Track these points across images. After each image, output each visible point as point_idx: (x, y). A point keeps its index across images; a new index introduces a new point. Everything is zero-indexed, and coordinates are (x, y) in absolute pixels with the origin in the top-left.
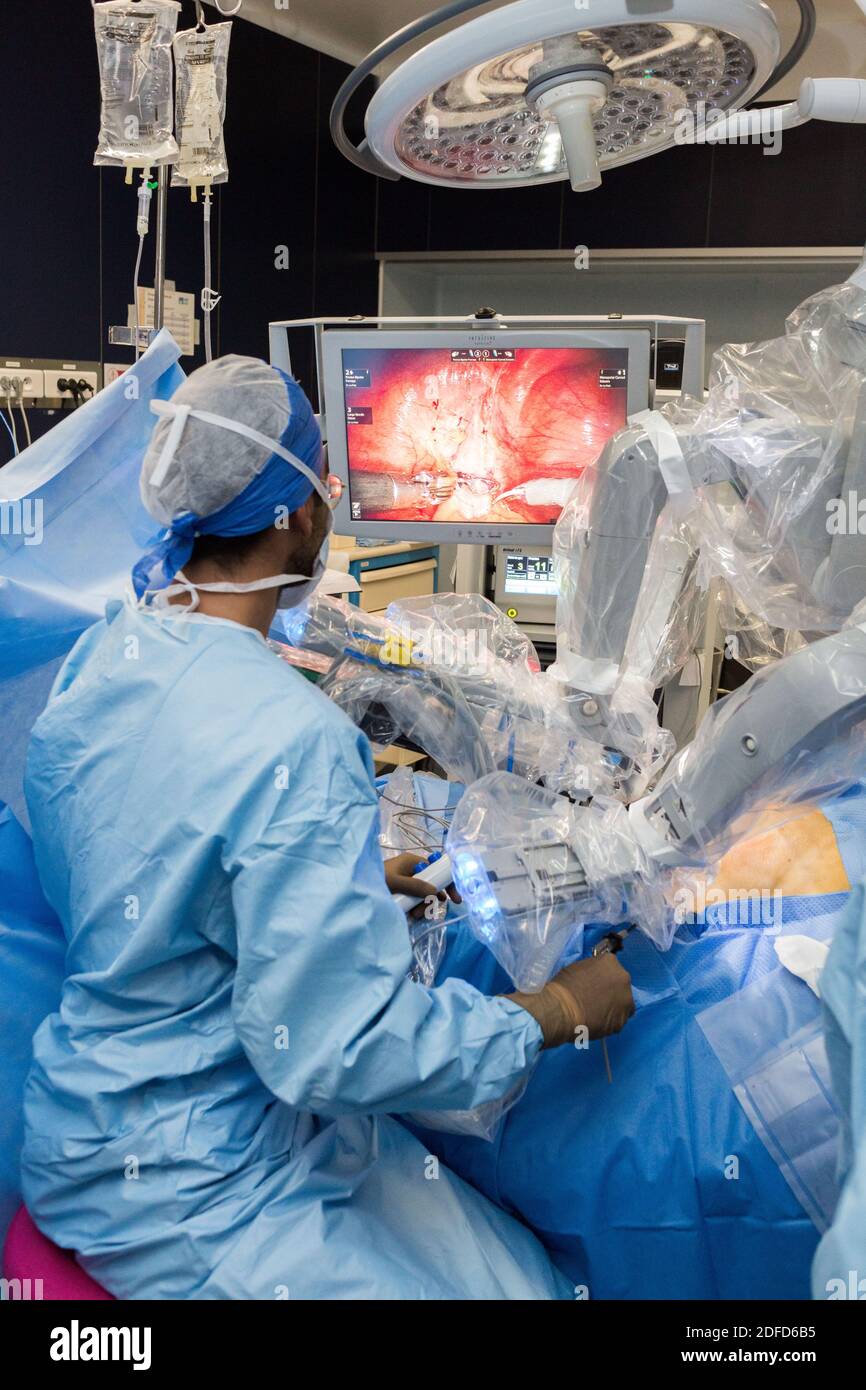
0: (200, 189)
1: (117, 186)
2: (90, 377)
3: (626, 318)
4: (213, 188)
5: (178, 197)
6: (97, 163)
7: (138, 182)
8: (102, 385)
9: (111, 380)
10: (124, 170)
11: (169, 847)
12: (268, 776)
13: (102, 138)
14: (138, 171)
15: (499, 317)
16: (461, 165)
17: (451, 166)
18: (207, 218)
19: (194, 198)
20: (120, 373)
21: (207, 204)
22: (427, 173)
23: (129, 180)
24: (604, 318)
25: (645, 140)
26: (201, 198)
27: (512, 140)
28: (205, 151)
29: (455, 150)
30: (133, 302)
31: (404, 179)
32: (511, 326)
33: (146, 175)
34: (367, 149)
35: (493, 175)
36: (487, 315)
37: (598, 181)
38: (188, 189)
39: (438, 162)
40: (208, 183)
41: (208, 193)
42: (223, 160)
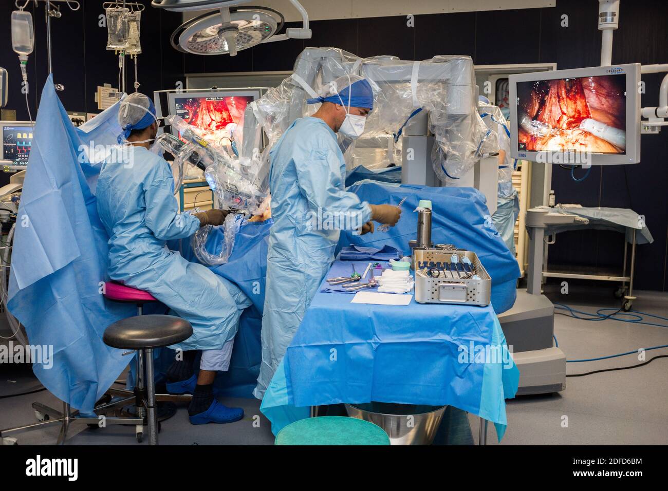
0: (133, 55)
1: (113, 55)
2: (83, 118)
3: (252, 88)
4: (137, 55)
5: (127, 57)
6: (107, 49)
7: (119, 54)
8: (86, 120)
9: (90, 119)
10: (115, 51)
11: (131, 189)
12: (151, 171)
13: (108, 43)
14: (118, 51)
15: (218, 89)
16: (204, 50)
17: (201, 50)
18: (136, 63)
19: (132, 58)
20: (93, 117)
21: (136, 59)
22: (195, 52)
23: (116, 53)
24: (247, 88)
25: (250, 42)
26: (134, 58)
27: (216, 44)
28: (135, 45)
29: (202, 46)
30: (97, 92)
31: (189, 53)
32: (221, 91)
33: (121, 52)
34: (179, 45)
35: (212, 52)
36: (214, 88)
37: (236, 54)
38: (130, 55)
39: (198, 49)
40: (135, 54)
41: (136, 56)
42: (140, 47)
